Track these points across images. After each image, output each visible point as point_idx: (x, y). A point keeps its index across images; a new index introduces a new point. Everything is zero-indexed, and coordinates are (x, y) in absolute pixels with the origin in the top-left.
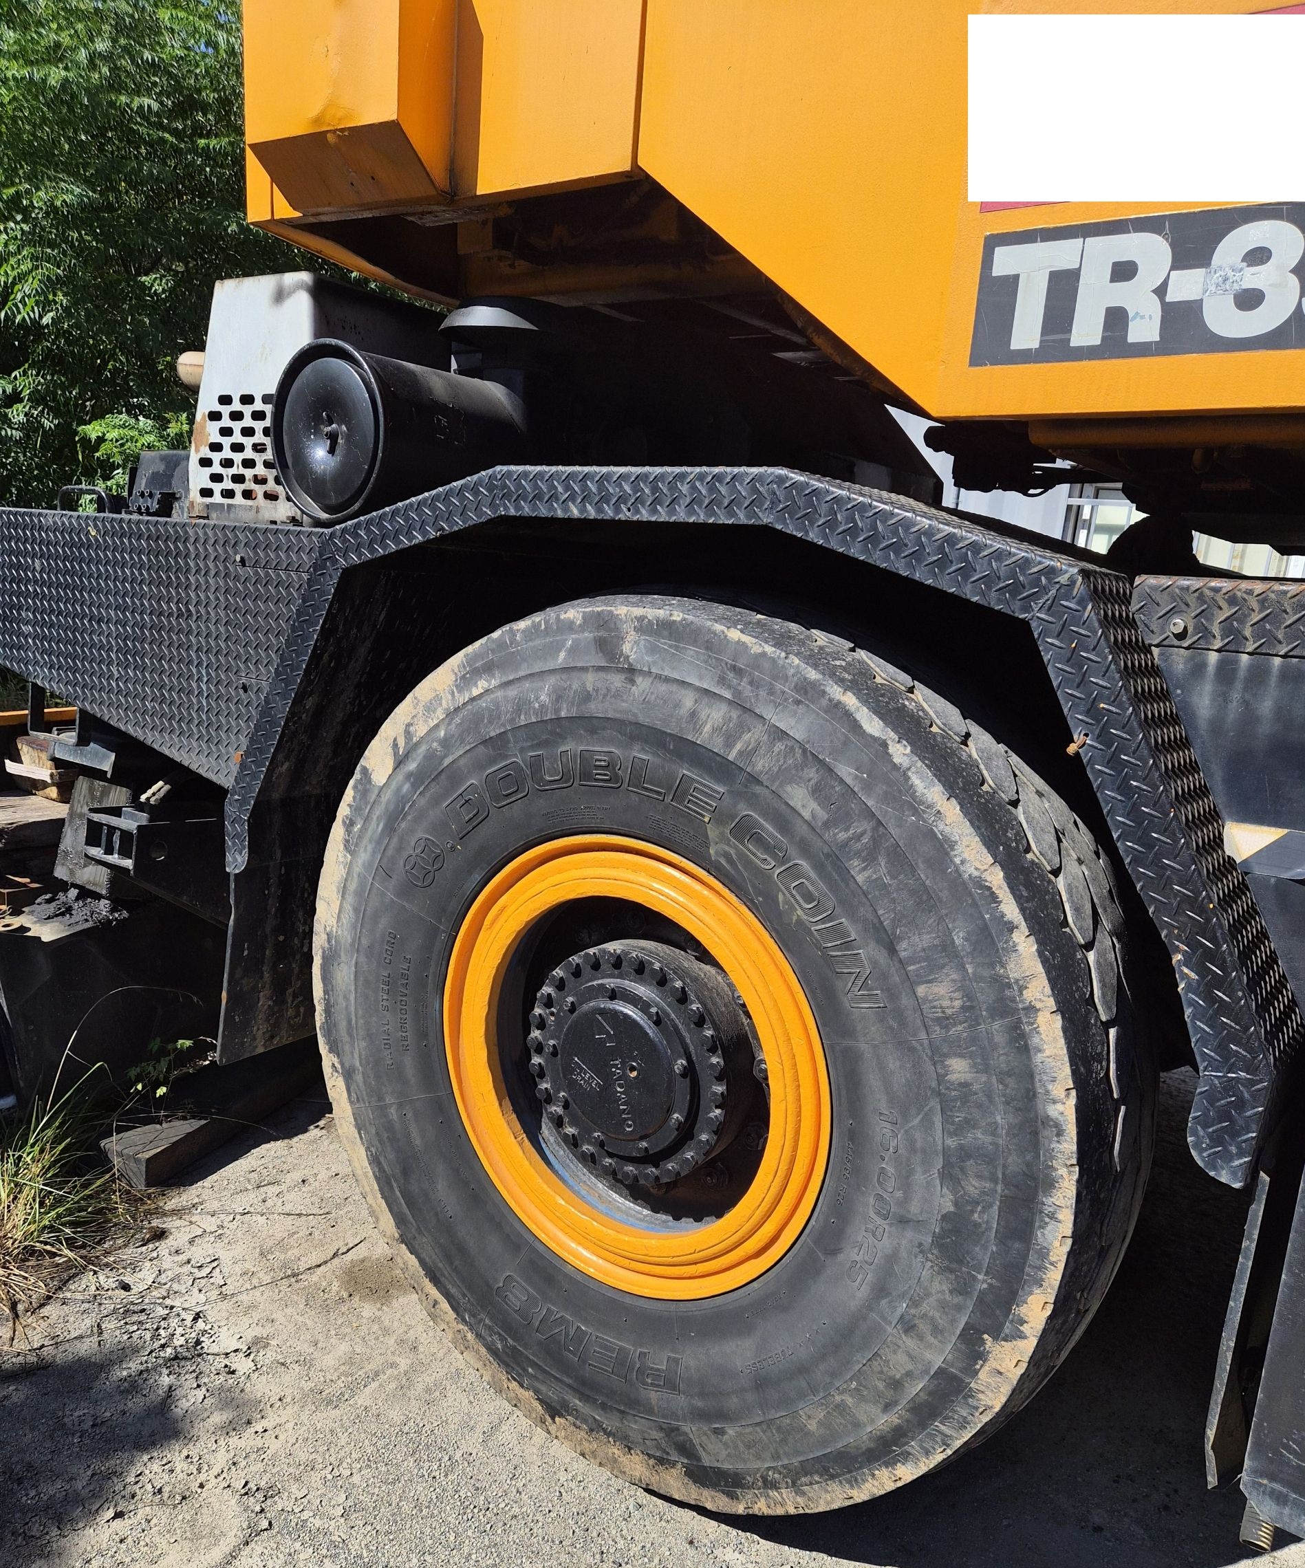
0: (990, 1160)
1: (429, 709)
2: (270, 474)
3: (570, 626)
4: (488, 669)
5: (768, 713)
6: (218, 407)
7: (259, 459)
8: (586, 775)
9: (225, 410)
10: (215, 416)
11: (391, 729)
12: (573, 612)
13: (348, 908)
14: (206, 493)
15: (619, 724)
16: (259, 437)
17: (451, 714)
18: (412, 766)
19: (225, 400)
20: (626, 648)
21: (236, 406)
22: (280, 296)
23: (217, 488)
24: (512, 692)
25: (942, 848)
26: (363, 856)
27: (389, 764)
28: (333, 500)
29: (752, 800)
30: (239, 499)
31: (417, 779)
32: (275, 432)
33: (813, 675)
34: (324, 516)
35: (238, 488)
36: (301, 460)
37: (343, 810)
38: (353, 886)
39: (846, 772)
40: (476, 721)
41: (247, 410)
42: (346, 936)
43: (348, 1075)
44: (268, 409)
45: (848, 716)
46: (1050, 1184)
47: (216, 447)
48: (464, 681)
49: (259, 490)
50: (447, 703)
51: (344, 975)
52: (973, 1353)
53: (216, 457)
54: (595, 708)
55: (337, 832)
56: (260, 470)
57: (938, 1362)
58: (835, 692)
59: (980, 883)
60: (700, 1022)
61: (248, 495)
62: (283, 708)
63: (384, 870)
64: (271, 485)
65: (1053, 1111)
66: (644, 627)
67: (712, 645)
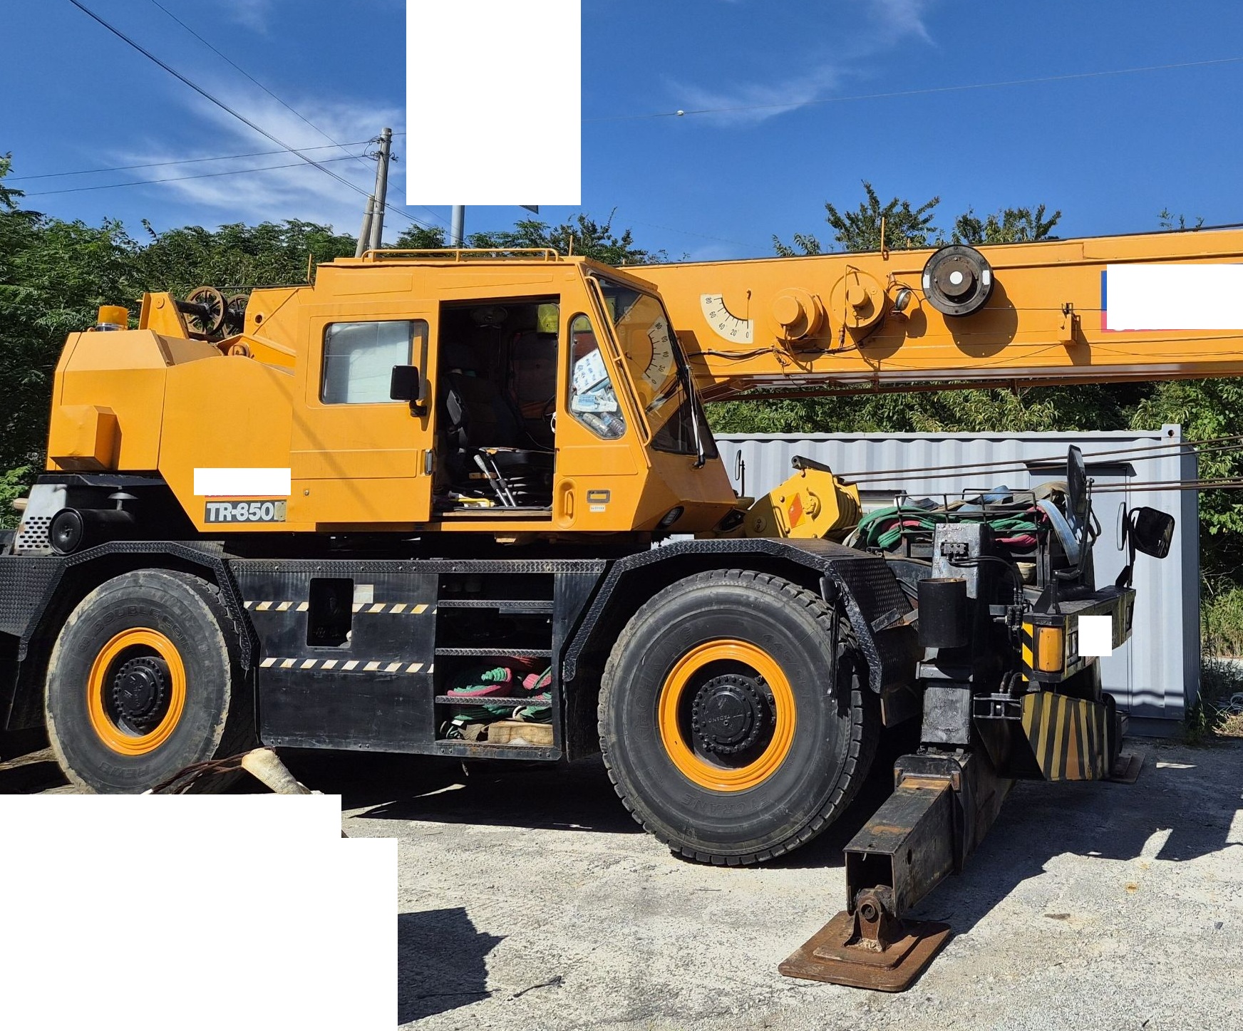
0: (214, 683)
1: (89, 602)
2: (46, 540)
3: (127, 577)
4: (106, 590)
5: (171, 592)
6: (29, 520)
7: (43, 535)
8: (129, 613)
9: (32, 521)
10: (28, 523)
11: (77, 609)
12: (128, 574)
13: (60, 663)
14: (21, 546)
15: (137, 599)
16: (43, 529)
17: (95, 603)
18: (82, 618)
19: (32, 518)
20: (140, 581)
21: (36, 520)
22: (55, 490)
23: (26, 545)
24: (111, 595)
25: (205, 616)
26: (66, 647)
27: (76, 618)
28: (66, 549)
29: (166, 612)
30: (34, 548)
31: (83, 622)
32: (50, 528)
33: (180, 583)
34: (63, 553)
35: (34, 544)
36: (57, 539)
37: (60, 635)
38: (62, 656)
39: (186, 603)
40: (101, 603)
41: (40, 521)
42: (58, 672)
43: (55, 717)
44: (49, 522)
45: (187, 591)
46: (225, 685)
47: (27, 532)
48: (99, 593)
49: (42, 545)
50: (94, 600)
51: (56, 685)
52: (213, 731)
53: (27, 535)
54: (132, 596)
55: (58, 642)
56: (43, 539)
57: (205, 735)
58: (185, 586)
59: (211, 622)
60: (158, 671)
61: (37, 546)
62: (43, 608)
63: (72, 649)
64: (46, 543)
65: (226, 668)
66: (145, 576)
67: (159, 578)
